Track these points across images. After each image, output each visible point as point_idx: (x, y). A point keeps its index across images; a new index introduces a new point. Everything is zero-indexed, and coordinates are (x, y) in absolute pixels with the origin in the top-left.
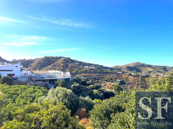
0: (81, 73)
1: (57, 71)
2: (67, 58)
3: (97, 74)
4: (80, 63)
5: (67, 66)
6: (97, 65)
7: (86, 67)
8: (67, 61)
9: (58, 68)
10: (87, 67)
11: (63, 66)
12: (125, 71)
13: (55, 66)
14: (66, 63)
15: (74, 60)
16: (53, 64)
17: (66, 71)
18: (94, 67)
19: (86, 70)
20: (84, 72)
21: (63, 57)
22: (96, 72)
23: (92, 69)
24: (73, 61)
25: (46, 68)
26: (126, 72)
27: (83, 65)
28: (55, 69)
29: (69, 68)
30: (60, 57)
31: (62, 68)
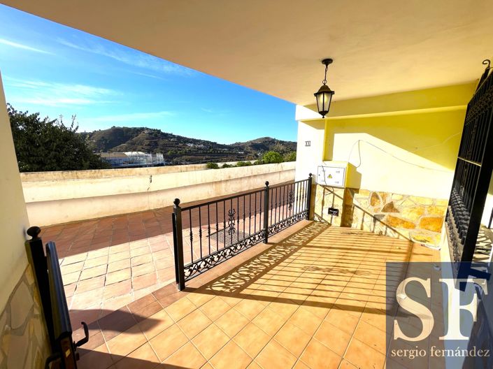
0: (181, 155)
1: (140, 153)
2: (154, 130)
3: (207, 157)
4: (179, 138)
5: (156, 144)
6: (207, 142)
7: (189, 145)
8: (156, 136)
9: (140, 147)
10: (192, 145)
11: (149, 145)
13: (133, 144)
14: (153, 139)
15: (167, 134)
16: (129, 141)
17: (155, 153)
18: (202, 145)
19: (190, 150)
20: (186, 154)
21: (147, 129)
22: (207, 153)
23: (200, 149)
24: (166, 136)
25: (118, 148)
27: (185, 142)
28: (134, 150)
29: (159, 147)
30: (142, 129)
31: (148, 147)
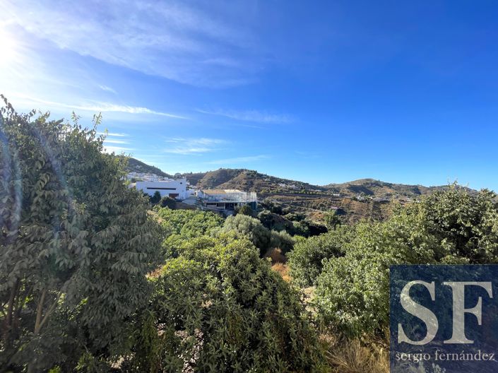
0: (273, 194)
1: (237, 191)
2: (252, 171)
3: (298, 197)
4: (273, 179)
5: (252, 184)
6: (299, 182)
7: (281, 185)
8: (253, 176)
9: (238, 186)
10: (284, 185)
11: (246, 184)
12: (346, 193)
13: (233, 183)
14: (249, 178)
15: (262, 175)
16: (231, 181)
17: (250, 192)
18: (294, 186)
19: (281, 190)
20: (278, 193)
21: (246, 170)
22: (298, 193)
23: (292, 189)
25: (221, 186)
26: (346, 195)
27: (277, 182)
28: (234, 188)
29: (254, 186)
30: (242, 170)
31: (245, 186)
